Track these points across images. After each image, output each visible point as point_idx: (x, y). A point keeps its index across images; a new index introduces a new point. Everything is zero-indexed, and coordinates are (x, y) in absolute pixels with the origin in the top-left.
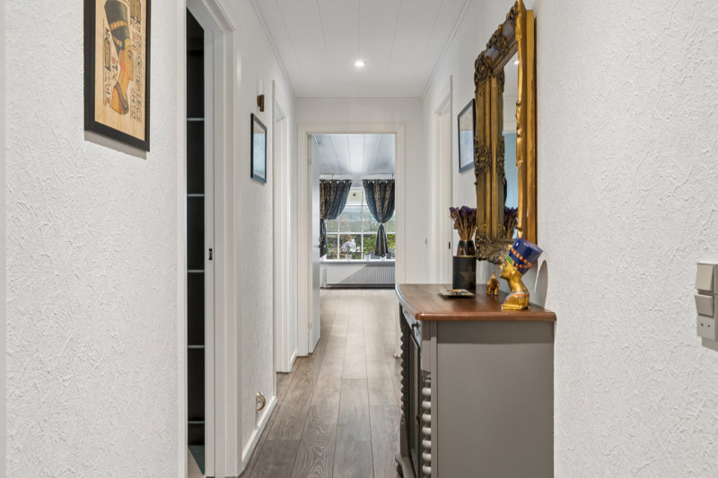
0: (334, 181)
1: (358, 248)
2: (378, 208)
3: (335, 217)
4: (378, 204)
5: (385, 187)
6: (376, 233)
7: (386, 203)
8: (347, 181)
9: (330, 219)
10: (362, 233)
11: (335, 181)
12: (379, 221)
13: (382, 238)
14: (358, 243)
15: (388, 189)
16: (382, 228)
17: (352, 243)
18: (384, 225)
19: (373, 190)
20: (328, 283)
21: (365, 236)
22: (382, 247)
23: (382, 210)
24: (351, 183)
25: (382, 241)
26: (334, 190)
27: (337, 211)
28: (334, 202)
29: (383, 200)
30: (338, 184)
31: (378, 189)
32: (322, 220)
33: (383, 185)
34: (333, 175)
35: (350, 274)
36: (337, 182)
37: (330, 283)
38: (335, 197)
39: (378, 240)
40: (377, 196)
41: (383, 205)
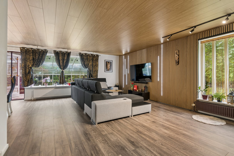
0: (38, 49)
1: (51, 80)
2: (61, 64)
3: (39, 66)
4: (61, 61)
5: (64, 54)
6: (60, 75)
7: (65, 61)
8: (45, 50)
9: (35, 67)
10: (53, 75)
12: (61, 69)
13: (63, 76)
14: (51, 78)
15: (66, 55)
16: (63, 72)
17: (49, 78)
18: (64, 71)
19: (58, 55)
20: (34, 97)
21: (54, 76)
22: (63, 80)
23: (63, 64)
24: (47, 51)
25: (63, 78)
26: (38, 54)
27: (40, 64)
28: (38, 59)
29: (63, 60)
30: (40, 51)
31: (61, 55)
32: (31, 68)
33: (63, 54)
34: (37, 47)
35: (47, 93)
36: (40, 50)
37: (35, 97)
38: (39, 57)
39: (61, 77)
40: (61, 58)
41: (63, 62)
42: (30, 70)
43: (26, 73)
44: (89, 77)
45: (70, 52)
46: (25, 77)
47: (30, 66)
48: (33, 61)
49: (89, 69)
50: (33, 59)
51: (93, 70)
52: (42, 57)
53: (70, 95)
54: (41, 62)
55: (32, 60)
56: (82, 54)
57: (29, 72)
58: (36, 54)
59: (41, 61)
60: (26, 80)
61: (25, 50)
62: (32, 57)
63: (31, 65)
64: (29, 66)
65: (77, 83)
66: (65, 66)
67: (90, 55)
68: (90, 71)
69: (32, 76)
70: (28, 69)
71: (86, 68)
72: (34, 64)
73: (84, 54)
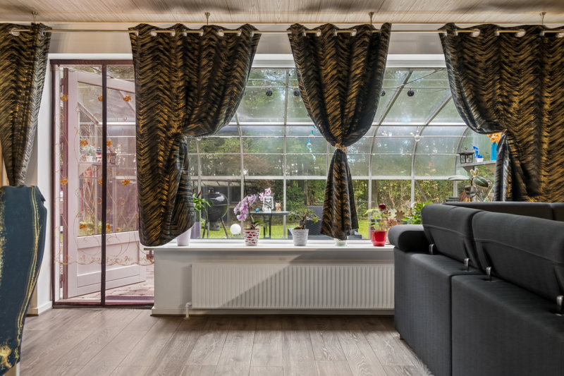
0: (211, 30)
1: (278, 205)
2: (332, 107)
3: (213, 127)
4: (332, 92)
5: (351, 47)
6: (325, 178)
7: (353, 92)
8: (247, 28)
9: (198, 132)
10: (285, 178)
11: (214, 28)
12: (332, 139)
13: (341, 187)
14: (277, 197)
15: (358, 51)
16: (339, 159)
18: (343, 149)
19: (316, 56)
20: (195, 306)
21: (290, 183)
22: (342, 211)
23: (342, 111)
24: (257, 37)
25: (341, 197)
26: (209, 55)
27: (218, 113)
28: (209, 87)
29: (344, 82)
30: (220, 39)
31: (330, 51)
32: (177, 137)
33: (342, 42)
34: (207, 15)
35: (255, 283)
36: (221, 34)
37: (200, 306)
38: (213, 72)
39: (329, 194)
40: (329, 70)
41: (343, 96)
42: (173, 150)
43: (154, 169)
44: (515, 194)
45: (387, 27)
46: (153, 189)
47: (174, 131)
48: (187, 97)
49: (509, 134)
50: (188, 89)
51: (540, 143)
52: (229, 72)
53: (391, 306)
54: (227, 100)
55: (182, 95)
56: (465, 37)
57: (170, 165)
58: (199, 58)
59: (223, 97)
60: (154, 208)
61: (153, 39)
62: (180, 74)
63: (176, 125)
64: (168, 128)
65: (440, 240)
66: (354, 117)
67: (521, 34)
68: (522, 148)
69: (182, 188)
70: (166, 144)
71: (494, 128)
72: (190, 115)
73: (476, 33)
